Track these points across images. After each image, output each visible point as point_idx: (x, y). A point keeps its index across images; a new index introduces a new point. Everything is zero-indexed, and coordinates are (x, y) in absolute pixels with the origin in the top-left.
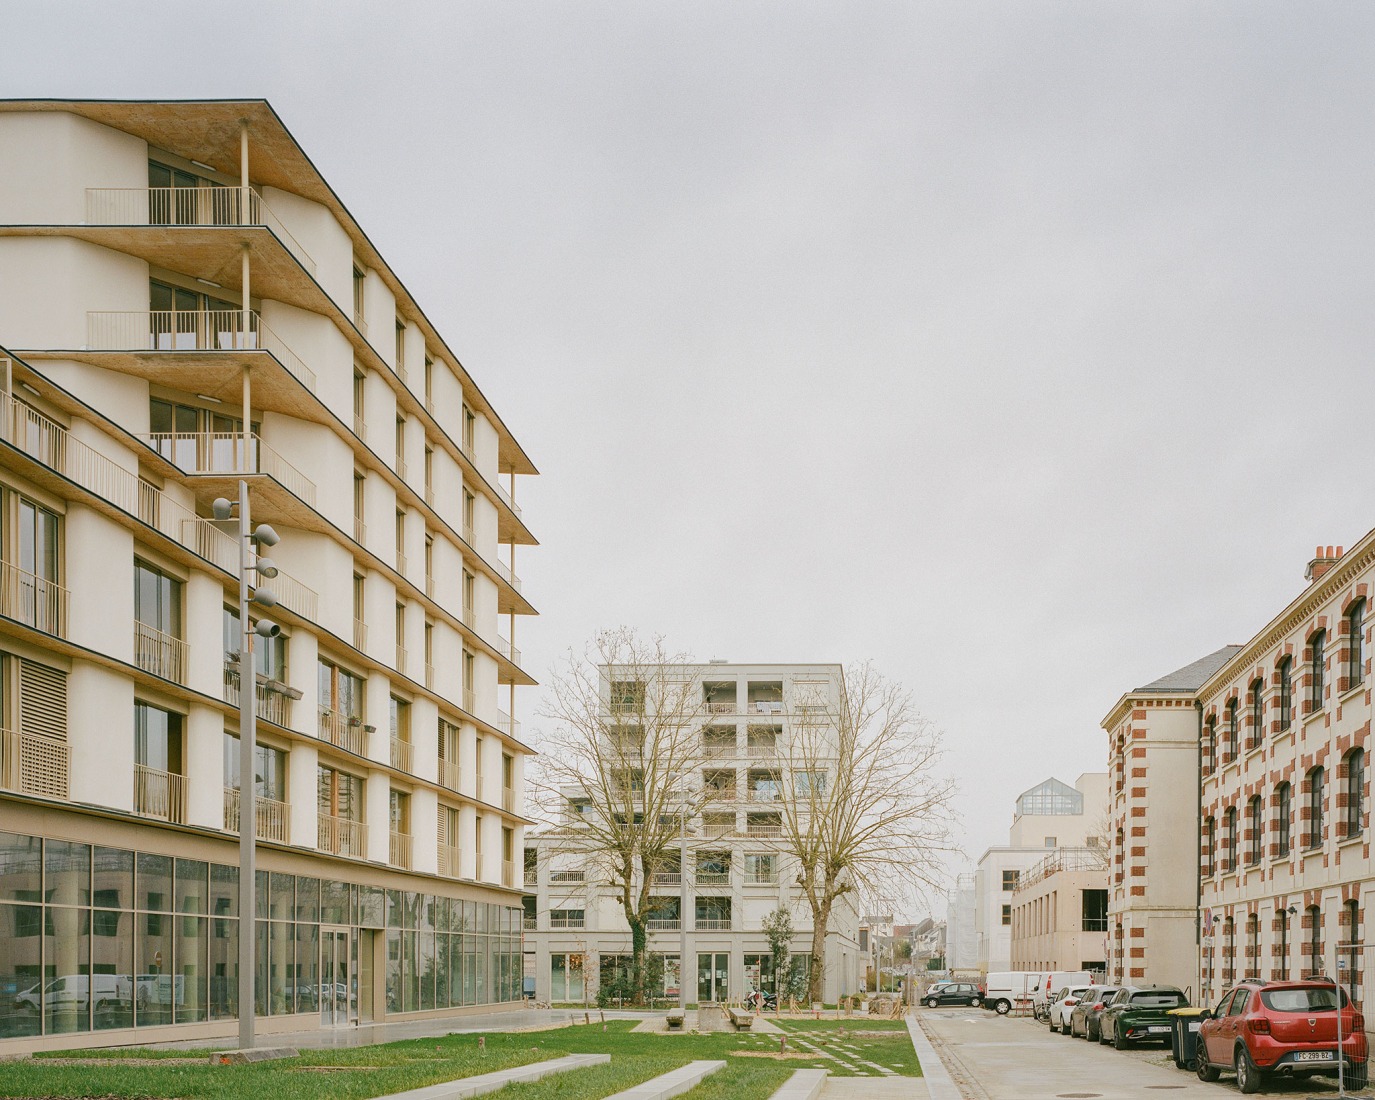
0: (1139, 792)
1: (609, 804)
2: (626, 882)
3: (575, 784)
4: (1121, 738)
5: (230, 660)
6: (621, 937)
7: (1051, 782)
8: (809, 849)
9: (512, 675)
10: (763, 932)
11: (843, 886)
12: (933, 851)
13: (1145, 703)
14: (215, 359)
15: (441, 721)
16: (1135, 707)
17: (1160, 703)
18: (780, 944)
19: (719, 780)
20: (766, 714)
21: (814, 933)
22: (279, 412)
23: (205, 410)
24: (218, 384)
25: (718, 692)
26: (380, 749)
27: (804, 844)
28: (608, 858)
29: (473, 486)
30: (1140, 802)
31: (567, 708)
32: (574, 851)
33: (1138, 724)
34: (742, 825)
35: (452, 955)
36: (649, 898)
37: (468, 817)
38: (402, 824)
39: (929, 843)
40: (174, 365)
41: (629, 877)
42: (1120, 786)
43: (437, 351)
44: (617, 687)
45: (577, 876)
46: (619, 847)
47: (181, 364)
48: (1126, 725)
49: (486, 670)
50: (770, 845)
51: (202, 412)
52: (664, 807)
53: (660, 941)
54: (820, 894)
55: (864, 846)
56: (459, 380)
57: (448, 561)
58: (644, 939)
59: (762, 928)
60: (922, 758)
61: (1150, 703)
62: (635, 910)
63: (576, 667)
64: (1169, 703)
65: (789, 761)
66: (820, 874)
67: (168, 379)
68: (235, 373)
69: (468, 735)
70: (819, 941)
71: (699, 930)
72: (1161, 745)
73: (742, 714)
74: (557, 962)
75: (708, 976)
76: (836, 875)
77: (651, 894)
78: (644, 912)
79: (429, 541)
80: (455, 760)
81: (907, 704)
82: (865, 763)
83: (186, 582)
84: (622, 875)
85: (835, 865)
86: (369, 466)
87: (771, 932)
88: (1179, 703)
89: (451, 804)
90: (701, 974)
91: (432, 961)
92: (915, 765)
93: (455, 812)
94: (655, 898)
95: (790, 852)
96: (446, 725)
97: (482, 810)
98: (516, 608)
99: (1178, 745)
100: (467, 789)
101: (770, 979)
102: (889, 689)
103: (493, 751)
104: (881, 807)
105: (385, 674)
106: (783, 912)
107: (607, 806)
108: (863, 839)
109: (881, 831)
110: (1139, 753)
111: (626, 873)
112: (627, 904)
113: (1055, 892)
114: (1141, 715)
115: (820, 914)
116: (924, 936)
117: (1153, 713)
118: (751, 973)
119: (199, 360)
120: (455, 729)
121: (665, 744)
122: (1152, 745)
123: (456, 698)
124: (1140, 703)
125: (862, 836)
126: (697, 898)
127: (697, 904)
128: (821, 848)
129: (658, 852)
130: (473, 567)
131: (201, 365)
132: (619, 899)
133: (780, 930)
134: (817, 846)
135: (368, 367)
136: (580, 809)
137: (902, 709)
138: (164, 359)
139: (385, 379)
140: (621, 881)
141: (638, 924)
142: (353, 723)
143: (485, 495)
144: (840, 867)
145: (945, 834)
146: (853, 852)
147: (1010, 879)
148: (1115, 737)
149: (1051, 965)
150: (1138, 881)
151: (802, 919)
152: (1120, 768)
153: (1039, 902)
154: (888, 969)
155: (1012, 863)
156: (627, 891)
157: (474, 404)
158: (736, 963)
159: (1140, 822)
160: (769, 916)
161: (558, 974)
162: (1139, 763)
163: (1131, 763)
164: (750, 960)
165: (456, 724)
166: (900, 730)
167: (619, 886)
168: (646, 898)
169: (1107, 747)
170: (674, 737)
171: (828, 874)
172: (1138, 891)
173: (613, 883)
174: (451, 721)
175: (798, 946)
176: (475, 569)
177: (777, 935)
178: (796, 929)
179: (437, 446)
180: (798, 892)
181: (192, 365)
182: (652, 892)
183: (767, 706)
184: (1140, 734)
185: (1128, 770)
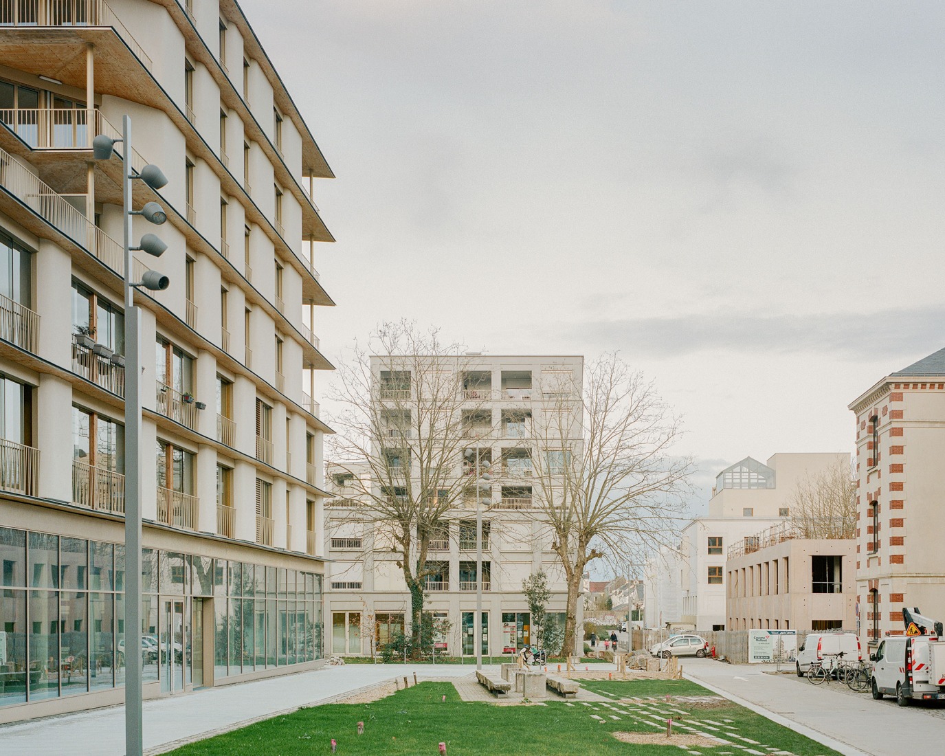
0: (897, 468)
1: (390, 478)
2: (405, 548)
3: (363, 461)
4: (874, 419)
5: (77, 332)
6: (400, 597)
7: (748, 462)
8: (562, 519)
9: (314, 360)
10: (523, 593)
11: (593, 552)
12: (673, 520)
13: (902, 386)
14: (58, 36)
15: (258, 400)
16: (893, 389)
17: (915, 385)
18: (538, 603)
19: (475, 459)
20: (517, 399)
21: (569, 593)
22: (117, 96)
23: (46, 91)
24: (60, 64)
25: (474, 380)
26: (208, 425)
27: (558, 515)
28: (390, 529)
29: (283, 182)
30: (897, 477)
31: (353, 392)
32: (358, 521)
33: (896, 406)
34: (497, 497)
35: (246, 615)
36: (427, 562)
37: (280, 488)
38: (226, 497)
39: (671, 514)
40: (19, 42)
41: (408, 545)
42: (873, 462)
43: (254, 54)
44: (386, 376)
45: (356, 543)
46: (399, 517)
47: (24, 42)
48: (880, 407)
49: (293, 353)
50: (528, 515)
51: (43, 93)
52: (441, 482)
53: (434, 601)
54: (574, 559)
55: (613, 516)
56: (271, 83)
57: (263, 251)
58: (422, 600)
59: (522, 590)
60: (664, 438)
61: (906, 385)
62: (414, 574)
63: (359, 356)
64: (924, 385)
65: (545, 441)
66: (573, 540)
67: (11, 59)
68: (77, 52)
69: (279, 413)
70: (572, 601)
71: (462, 591)
72: (918, 425)
73: (496, 400)
74: (338, 619)
75: (470, 631)
76: (588, 542)
77: (428, 559)
78: (423, 576)
79: (247, 231)
80: (268, 437)
81: (650, 390)
82: (613, 442)
83: (36, 252)
84: (402, 543)
85: (588, 533)
86: (198, 154)
87: (530, 593)
88: (932, 385)
89: (267, 478)
90: (465, 631)
91: (226, 619)
92: (658, 444)
93: (268, 485)
94: (431, 562)
95: (547, 522)
96: (261, 405)
97: (292, 484)
98: (315, 299)
99: (933, 425)
100: (279, 463)
101: (526, 634)
102: (634, 376)
103: (300, 427)
104: (628, 481)
105: (213, 354)
106: (540, 575)
107: (388, 481)
108: (614, 509)
109: (627, 504)
110: (897, 432)
111: (405, 541)
112: (407, 569)
113: (787, 559)
114: (899, 397)
115: (574, 575)
116: (618, 591)
117: (909, 395)
118: (508, 629)
119: (43, 37)
120: (268, 408)
121: (440, 425)
122: (908, 425)
123: (270, 378)
124: (897, 385)
125: (612, 507)
126: (461, 562)
127: (461, 567)
128: (574, 518)
129: (435, 521)
130: (283, 257)
131: (45, 43)
132: (399, 564)
133: (537, 591)
134: (569, 517)
135: (198, 60)
136: (341, 483)
137: (646, 395)
138: (9, 36)
139: (211, 73)
140: (400, 547)
141: (417, 587)
142: (186, 399)
143: (292, 193)
144: (592, 535)
145: (683, 505)
146: (603, 521)
147: (715, 545)
148: (865, 417)
149: (783, 624)
150: (897, 550)
151: (556, 580)
152: (874, 446)
153: (764, 567)
154: (593, 619)
155: (716, 530)
156: (406, 556)
157: (284, 108)
158: (495, 620)
159: (897, 496)
160: (528, 579)
161: (339, 629)
162: (897, 441)
163: (886, 442)
164: (507, 618)
165: (270, 404)
166: (646, 413)
167: (400, 552)
168: (423, 564)
169: (854, 428)
170: (449, 418)
171: (581, 541)
172: (897, 559)
173: (394, 550)
174: (267, 399)
175: (554, 605)
176: (284, 261)
177: (535, 594)
178: (553, 590)
179: (253, 142)
180: (552, 557)
181: (36, 42)
182: (430, 557)
183: (518, 393)
184: (898, 414)
185: (884, 448)
